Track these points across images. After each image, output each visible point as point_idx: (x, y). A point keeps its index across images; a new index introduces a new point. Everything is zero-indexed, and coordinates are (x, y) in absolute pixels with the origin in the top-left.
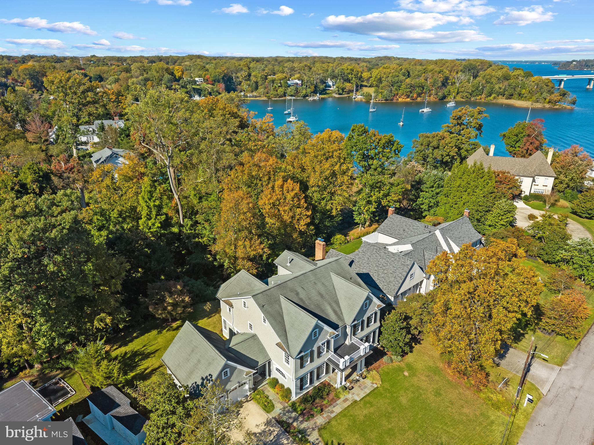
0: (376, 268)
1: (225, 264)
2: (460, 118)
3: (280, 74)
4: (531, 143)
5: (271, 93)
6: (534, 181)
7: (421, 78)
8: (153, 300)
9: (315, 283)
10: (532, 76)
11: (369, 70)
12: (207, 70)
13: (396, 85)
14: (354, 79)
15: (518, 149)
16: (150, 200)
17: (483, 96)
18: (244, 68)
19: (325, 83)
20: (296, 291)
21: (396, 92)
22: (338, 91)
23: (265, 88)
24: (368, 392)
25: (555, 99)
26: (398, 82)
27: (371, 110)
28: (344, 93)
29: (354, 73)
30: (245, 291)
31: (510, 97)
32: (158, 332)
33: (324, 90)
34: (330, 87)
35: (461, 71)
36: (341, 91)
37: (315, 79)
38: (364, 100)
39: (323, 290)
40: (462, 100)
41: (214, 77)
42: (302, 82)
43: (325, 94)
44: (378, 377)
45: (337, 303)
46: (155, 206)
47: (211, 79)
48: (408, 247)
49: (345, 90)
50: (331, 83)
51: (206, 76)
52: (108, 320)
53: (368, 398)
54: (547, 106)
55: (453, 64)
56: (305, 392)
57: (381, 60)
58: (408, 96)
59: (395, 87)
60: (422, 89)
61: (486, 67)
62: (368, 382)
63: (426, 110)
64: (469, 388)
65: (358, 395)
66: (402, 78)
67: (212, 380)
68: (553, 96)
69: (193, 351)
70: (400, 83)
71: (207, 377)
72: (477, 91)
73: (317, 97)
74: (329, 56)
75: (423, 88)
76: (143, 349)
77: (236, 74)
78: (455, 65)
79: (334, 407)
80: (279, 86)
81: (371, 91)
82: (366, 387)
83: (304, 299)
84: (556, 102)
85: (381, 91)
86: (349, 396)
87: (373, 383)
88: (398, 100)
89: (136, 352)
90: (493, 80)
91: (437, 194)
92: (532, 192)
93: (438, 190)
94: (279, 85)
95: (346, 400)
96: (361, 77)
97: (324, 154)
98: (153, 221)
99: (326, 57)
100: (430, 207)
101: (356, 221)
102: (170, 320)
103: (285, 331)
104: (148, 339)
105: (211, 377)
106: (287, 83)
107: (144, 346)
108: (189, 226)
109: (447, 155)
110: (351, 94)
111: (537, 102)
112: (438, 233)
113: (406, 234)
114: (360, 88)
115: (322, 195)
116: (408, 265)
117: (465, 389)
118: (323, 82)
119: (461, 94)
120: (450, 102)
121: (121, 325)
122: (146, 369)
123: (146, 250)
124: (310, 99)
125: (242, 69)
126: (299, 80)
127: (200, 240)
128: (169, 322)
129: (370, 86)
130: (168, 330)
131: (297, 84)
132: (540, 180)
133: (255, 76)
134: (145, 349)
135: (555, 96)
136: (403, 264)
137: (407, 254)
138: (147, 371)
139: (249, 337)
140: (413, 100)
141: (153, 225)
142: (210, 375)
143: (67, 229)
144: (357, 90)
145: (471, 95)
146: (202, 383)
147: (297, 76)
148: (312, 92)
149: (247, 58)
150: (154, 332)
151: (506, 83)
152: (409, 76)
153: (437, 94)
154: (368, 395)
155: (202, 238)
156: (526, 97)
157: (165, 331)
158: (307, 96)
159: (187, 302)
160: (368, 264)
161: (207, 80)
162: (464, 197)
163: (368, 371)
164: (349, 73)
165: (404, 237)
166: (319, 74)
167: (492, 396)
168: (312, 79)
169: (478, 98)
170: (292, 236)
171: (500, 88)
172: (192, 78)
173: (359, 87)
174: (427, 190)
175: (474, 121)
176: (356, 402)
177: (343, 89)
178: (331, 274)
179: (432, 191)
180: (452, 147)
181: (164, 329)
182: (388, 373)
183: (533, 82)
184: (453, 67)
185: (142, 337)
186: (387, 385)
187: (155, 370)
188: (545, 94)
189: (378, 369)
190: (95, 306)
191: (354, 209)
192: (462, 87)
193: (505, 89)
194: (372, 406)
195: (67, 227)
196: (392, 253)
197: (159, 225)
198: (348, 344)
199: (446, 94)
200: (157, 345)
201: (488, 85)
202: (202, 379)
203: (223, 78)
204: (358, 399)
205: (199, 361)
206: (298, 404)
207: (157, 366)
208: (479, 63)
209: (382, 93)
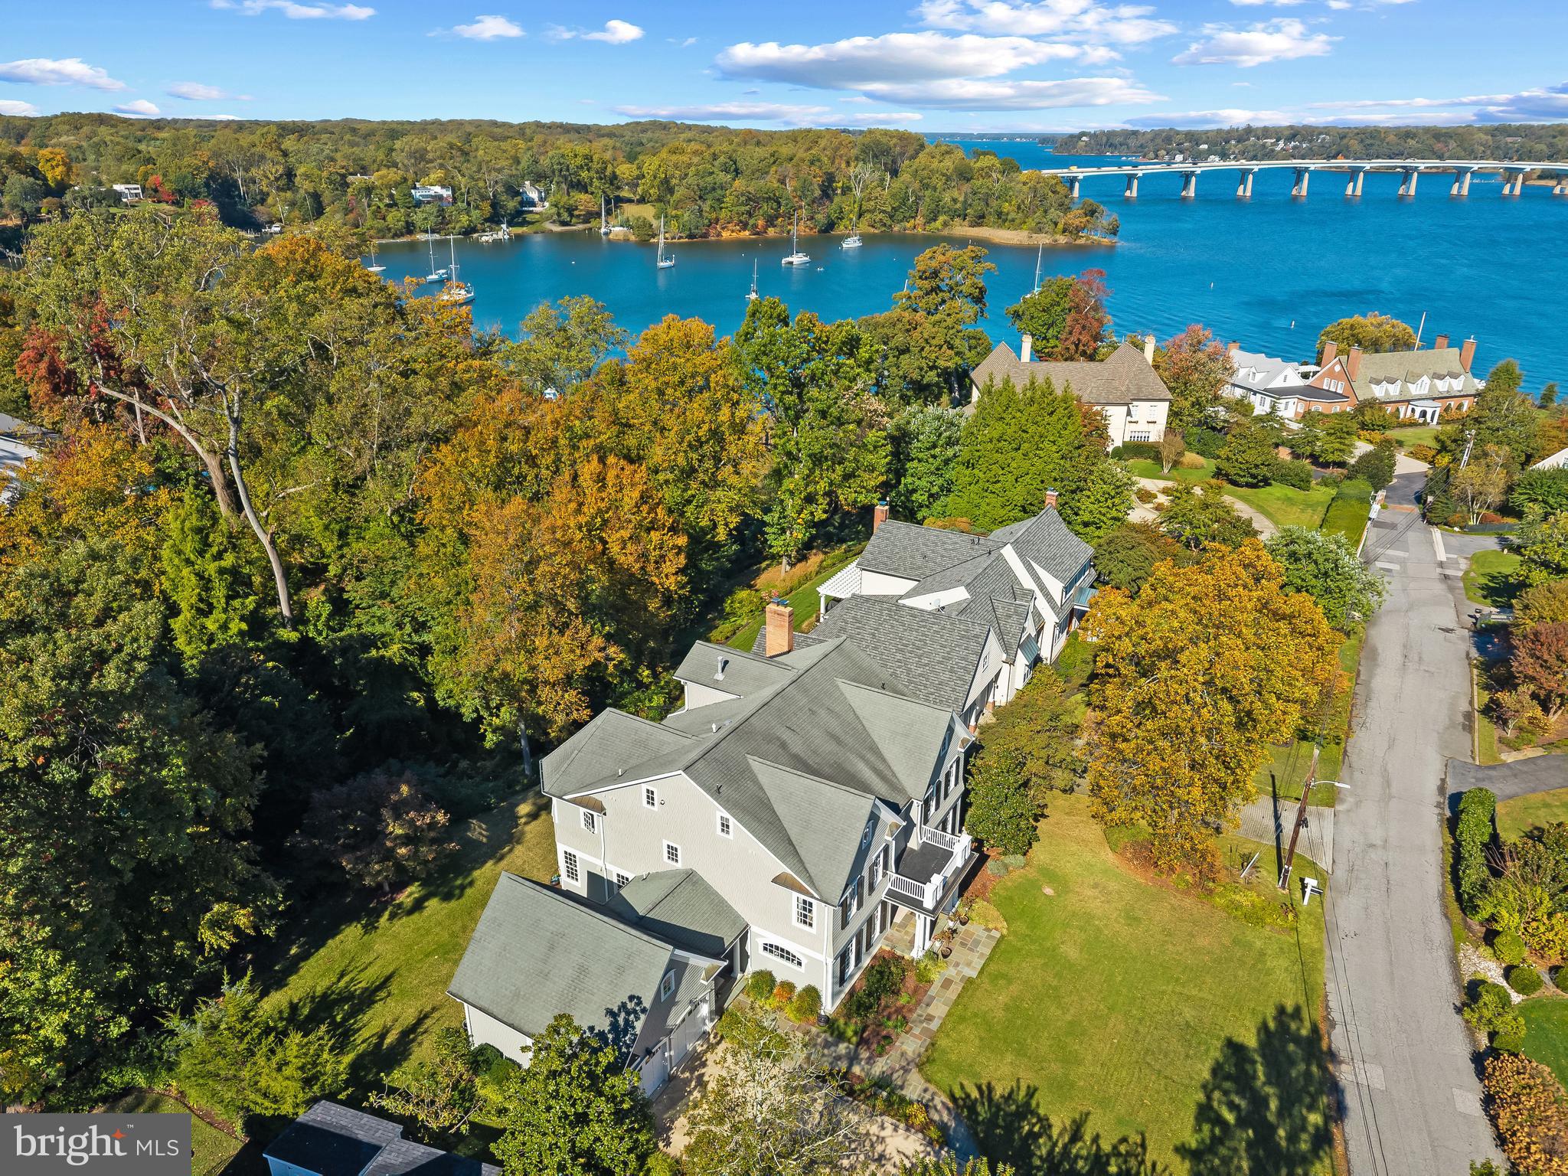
0: (899, 656)
1: (463, 710)
2: (935, 274)
3: (384, 171)
4: (1084, 327)
5: (368, 224)
6: (1129, 414)
7: (768, 178)
8: (338, 838)
9: (813, 712)
10: (1018, 170)
11: (631, 158)
12: (150, 160)
13: (710, 196)
14: (596, 182)
15: (1053, 342)
16: (201, 553)
17: (920, 220)
18: (269, 155)
19: (518, 193)
20: (778, 739)
21: (714, 215)
22: (559, 214)
23: (347, 211)
24: (988, 952)
25: (1077, 222)
26: (714, 189)
27: (662, 264)
28: (574, 220)
29: (595, 166)
30: (633, 762)
31: (980, 220)
32: (364, 927)
33: (519, 213)
34: (533, 204)
35: (857, 159)
36: (565, 216)
37: (491, 183)
38: (633, 238)
39: (834, 725)
40: (872, 230)
41: (177, 181)
42: (454, 192)
43: (521, 225)
44: (993, 912)
45: (875, 750)
46: (221, 571)
47: (168, 187)
48: (959, 594)
49: (576, 213)
50: (534, 195)
51: (151, 179)
52: (242, 918)
53: (993, 967)
54: (1062, 240)
55: (836, 142)
56: (848, 987)
57: (644, 131)
58: (744, 226)
59: (709, 202)
60: (775, 205)
61: (911, 151)
62: (975, 928)
63: (798, 259)
64: (1186, 893)
65: (969, 964)
66: (723, 177)
67: (644, 1011)
68: (1070, 215)
69: (552, 948)
70: (719, 192)
71: (623, 1005)
72: (903, 208)
73: (504, 232)
74: (500, 119)
75: (779, 204)
76: (342, 984)
77: (247, 170)
78: (841, 143)
79: (928, 1005)
80: (389, 206)
81: (648, 212)
82: (977, 943)
83: (802, 755)
84: (1078, 229)
85: (674, 213)
86: (951, 972)
87: (988, 930)
88: (719, 235)
89: (325, 996)
90: (934, 181)
91: (947, 462)
92: (1127, 439)
93: (950, 452)
94: (387, 201)
95: (947, 983)
96: (614, 176)
97: (682, 382)
98: (218, 615)
99: (494, 123)
100: (933, 497)
101: (774, 551)
102: (387, 888)
103: (791, 843)
104: (343, 955)
105: (639, 1003)
106: (411, 195)
107: (342, 975)
108: (323, 619)
109: (931, 368)
110: (593, 223)
111: (1040, 231)
112: (1009, 553)
113: (931, 564)
114: (616, 207)
115: (685, 490)
116: (976, 636)
117: (1179, 896)
118: (514, 191)
119: (868, 216)
120: (849, 236)
121: (268, 927)
122: (382, 1036)
123: (268, 699)
124: (484, 239)
125: (262, 157)
126: (443, 186)
127: (382, 652)
128: (385, 895)
129: (642, 201)
130: (392, 917)
131: (440, 198)
132: (1142, 410)
133: (307, 176)
134: (348, 984)
135: (1075, 217)
136: (963, 637)
137: (964, 609)
138: (388, 1041)
139: (678, 880)
140: (758, 233)
141: (224, 627)
142: (631, 998)
143: (145, 659)
144: (609, 213)
145: (891, 217)
146: (614, 1026)
147: (434, 176)
148: (486, 220)
149: (268, 123)
150: (352, 932)
151: (966, 187)
152: (737, 172)
153: (812, 218)
154: (990, 959)
155: (385, 646)
156: (1013, 220)
157: (384, 920)
158: (474, 230)
159: (444, 825)
160: (875, 648)
161: (156, 191)
162: (1014, 465)
163: (970, 904)
164: (582, 167)
165: (928, 573)
166: (499, 171)
167: (1238, 898)
168: (481, 184)
169: (908, 225)
170: (646, 608)
171: (955, 200)
172: (100, 184)
173: (614, 203)
174: (921, 455)
175: (968, 282)
176: (970, 981)
177: (570, 210)
178: (839, 682)
179: (934, 457)
180: (941, 347)
181: (379, 916)
182: (1011, 899)
183: (1025, 184)
184: (837, 149)
185: (322, 952)
186: (1021, 927)
187: (413, 1029)
188: (1053, 213)
189: (983, 893)
190: (180, 888)
191: (766, 518)
192: (869, 199)
193: (965, 201)
194: (1010, 981)
195: (145, 652)
196: (930, 613)
197: (244, 626)
198: (916, 848)
199: (834, 216)
200: (379, 962)
201: (928, 193)
202: (610, 1012)
203: (207, 185)
204: (974, 975)
205: (583, 970)
206: (842, 1021)
207: (412, 1021)
208: (895, 140)
209: (676, 217)
